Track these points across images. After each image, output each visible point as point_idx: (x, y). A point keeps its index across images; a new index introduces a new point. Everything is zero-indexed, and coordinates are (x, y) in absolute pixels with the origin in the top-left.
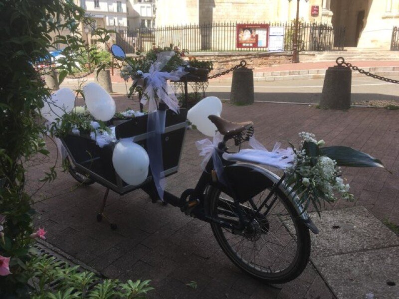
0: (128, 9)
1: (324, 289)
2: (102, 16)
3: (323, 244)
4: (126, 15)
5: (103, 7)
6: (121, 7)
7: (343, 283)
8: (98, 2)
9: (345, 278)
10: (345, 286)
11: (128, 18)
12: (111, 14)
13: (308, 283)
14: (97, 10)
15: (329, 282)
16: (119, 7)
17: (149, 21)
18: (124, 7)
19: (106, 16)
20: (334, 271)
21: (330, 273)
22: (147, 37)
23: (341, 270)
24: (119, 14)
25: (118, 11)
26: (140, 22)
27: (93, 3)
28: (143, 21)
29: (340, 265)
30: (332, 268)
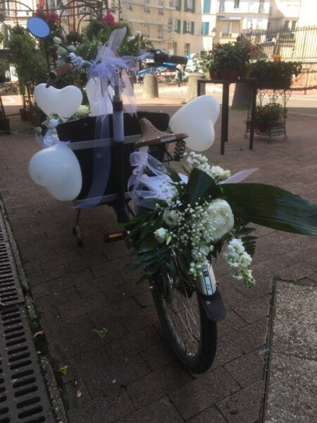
0: (271, 8)
1: (254, 402)
2: (239, 18)
3: (308, 339)
4: (267, 16)
5: (244, 7)
6: (263, 7)
7: (291, 406)
8: (238, 2)
9: (301, 400)
10: (291, 411)
11: (269, 19)
12: (250, 15)
13: (239, 385)
14: (237, 11)
15: (271, 396)
16: (261, 7)
17: (294, 23)
18: (267, 6)
19: (243, 18)
20: (292, 383)
21: (284, 384)
22: (288, 42)
23: (304, 386)
24: (260, 14)
25: (259, 12)
26: (283, 23)
27: (233, 4)
28: (287, 22)
29: (308, 377)
30: (293, 377)
